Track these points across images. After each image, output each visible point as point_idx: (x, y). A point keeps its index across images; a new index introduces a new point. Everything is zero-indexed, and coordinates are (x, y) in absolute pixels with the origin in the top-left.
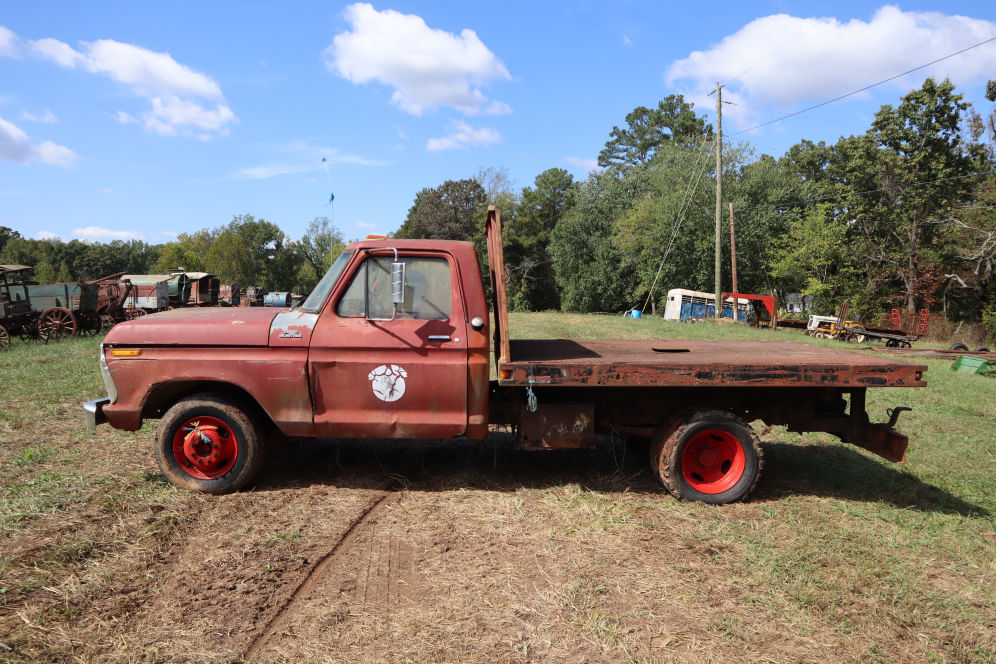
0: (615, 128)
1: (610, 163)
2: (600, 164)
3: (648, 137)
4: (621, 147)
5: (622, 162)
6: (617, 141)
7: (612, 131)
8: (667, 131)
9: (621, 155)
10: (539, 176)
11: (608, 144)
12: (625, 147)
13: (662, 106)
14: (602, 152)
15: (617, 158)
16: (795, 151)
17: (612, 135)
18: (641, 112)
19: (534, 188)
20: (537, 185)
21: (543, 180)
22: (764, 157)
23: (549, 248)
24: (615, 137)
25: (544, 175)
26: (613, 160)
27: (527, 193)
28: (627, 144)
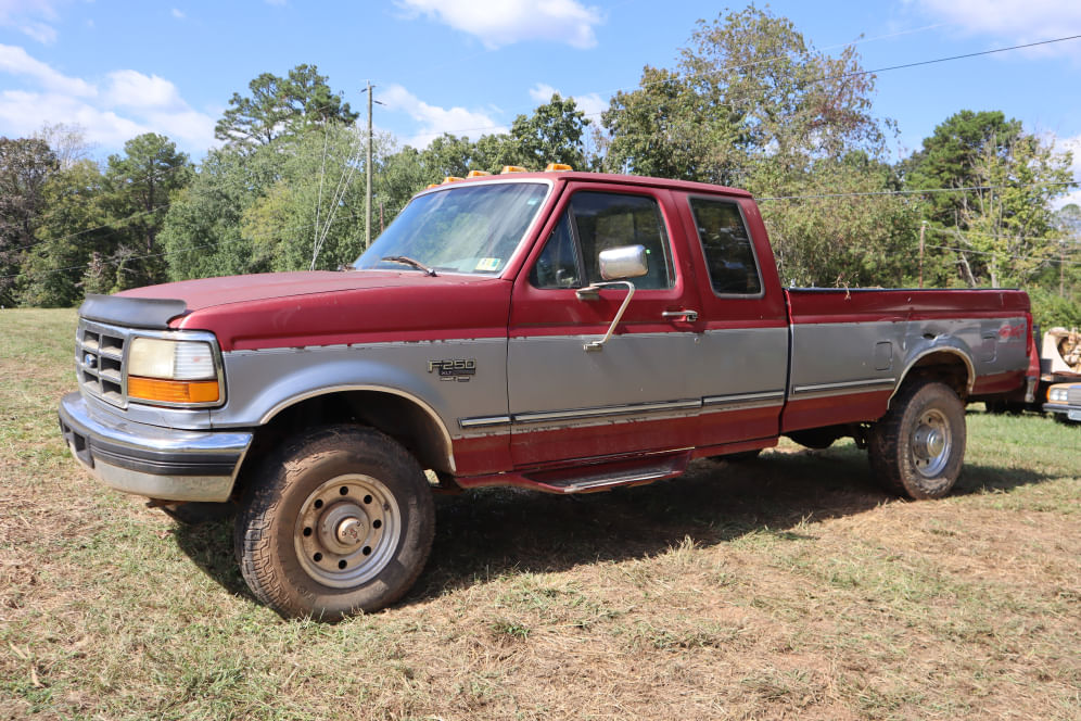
0: (235, 94)
1: (229, 136)
2: (217, 137)
3: (276, 110)
4: (244, 118)
5: (244, 136)
6: (238, 110)
7: (232, 97)
8: (297, 105)
9: (243, 128)
10: (130, 142)
11: (228, 113)
12: (248, 119)
13: (292, 76)
14: (220, 122)
15: (238, 130)
16: (438, 144)
17: (232, 102)
18: (268, 79)
19: (124, 156)
20: (127, 152)
21: (136, 147)
22: (407, 148)
23: (160, 237)
24: (236, 106)
25: (137, 141)
26: (234, 133)
27: (115, 163)
28: (250, 116)
